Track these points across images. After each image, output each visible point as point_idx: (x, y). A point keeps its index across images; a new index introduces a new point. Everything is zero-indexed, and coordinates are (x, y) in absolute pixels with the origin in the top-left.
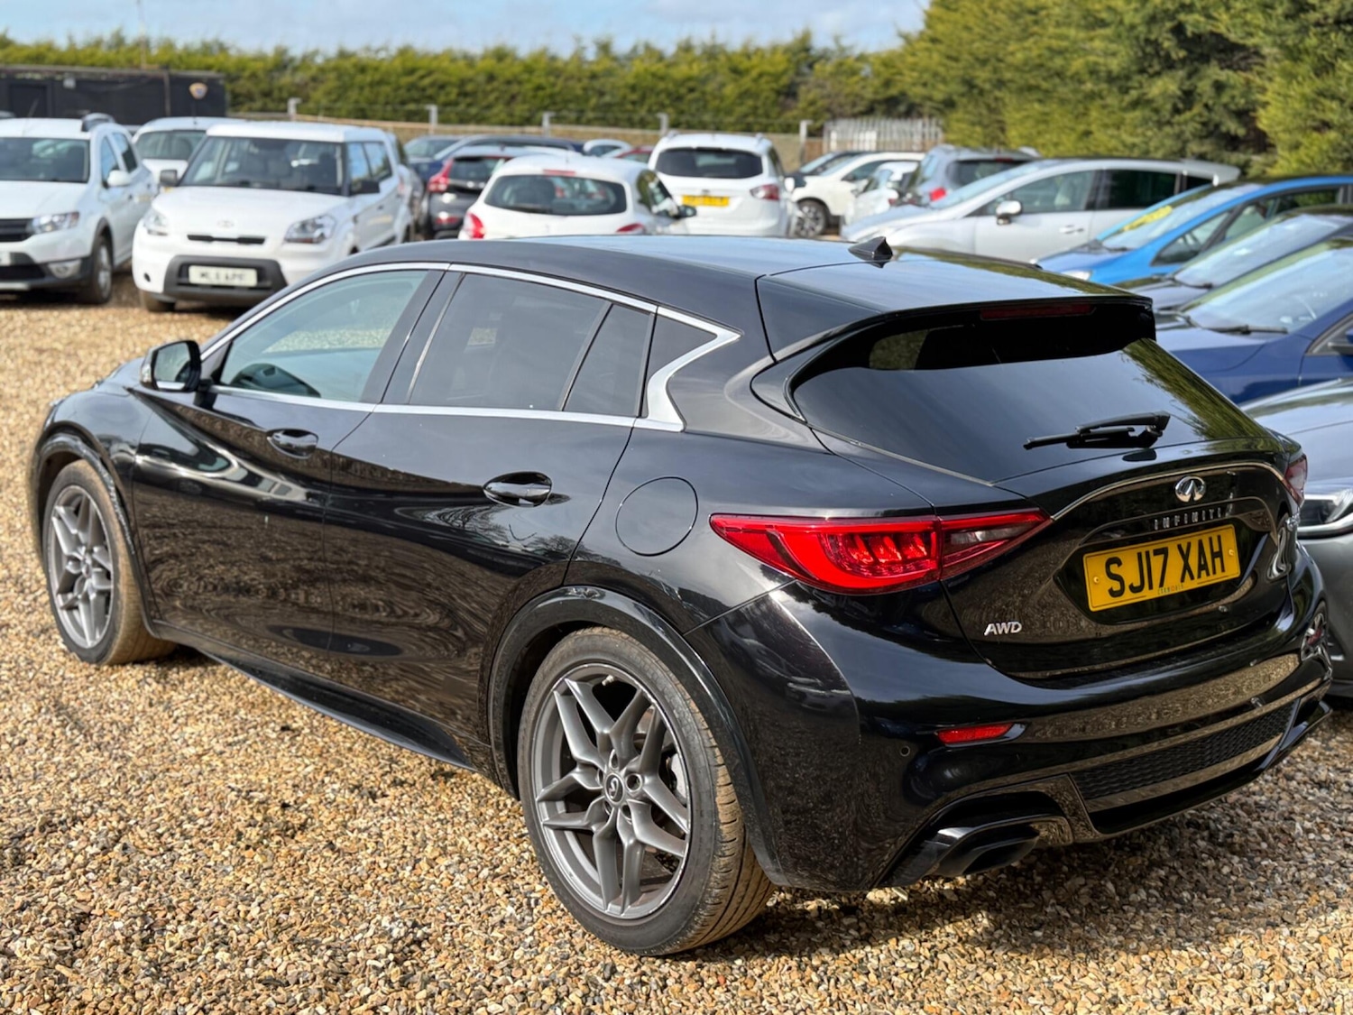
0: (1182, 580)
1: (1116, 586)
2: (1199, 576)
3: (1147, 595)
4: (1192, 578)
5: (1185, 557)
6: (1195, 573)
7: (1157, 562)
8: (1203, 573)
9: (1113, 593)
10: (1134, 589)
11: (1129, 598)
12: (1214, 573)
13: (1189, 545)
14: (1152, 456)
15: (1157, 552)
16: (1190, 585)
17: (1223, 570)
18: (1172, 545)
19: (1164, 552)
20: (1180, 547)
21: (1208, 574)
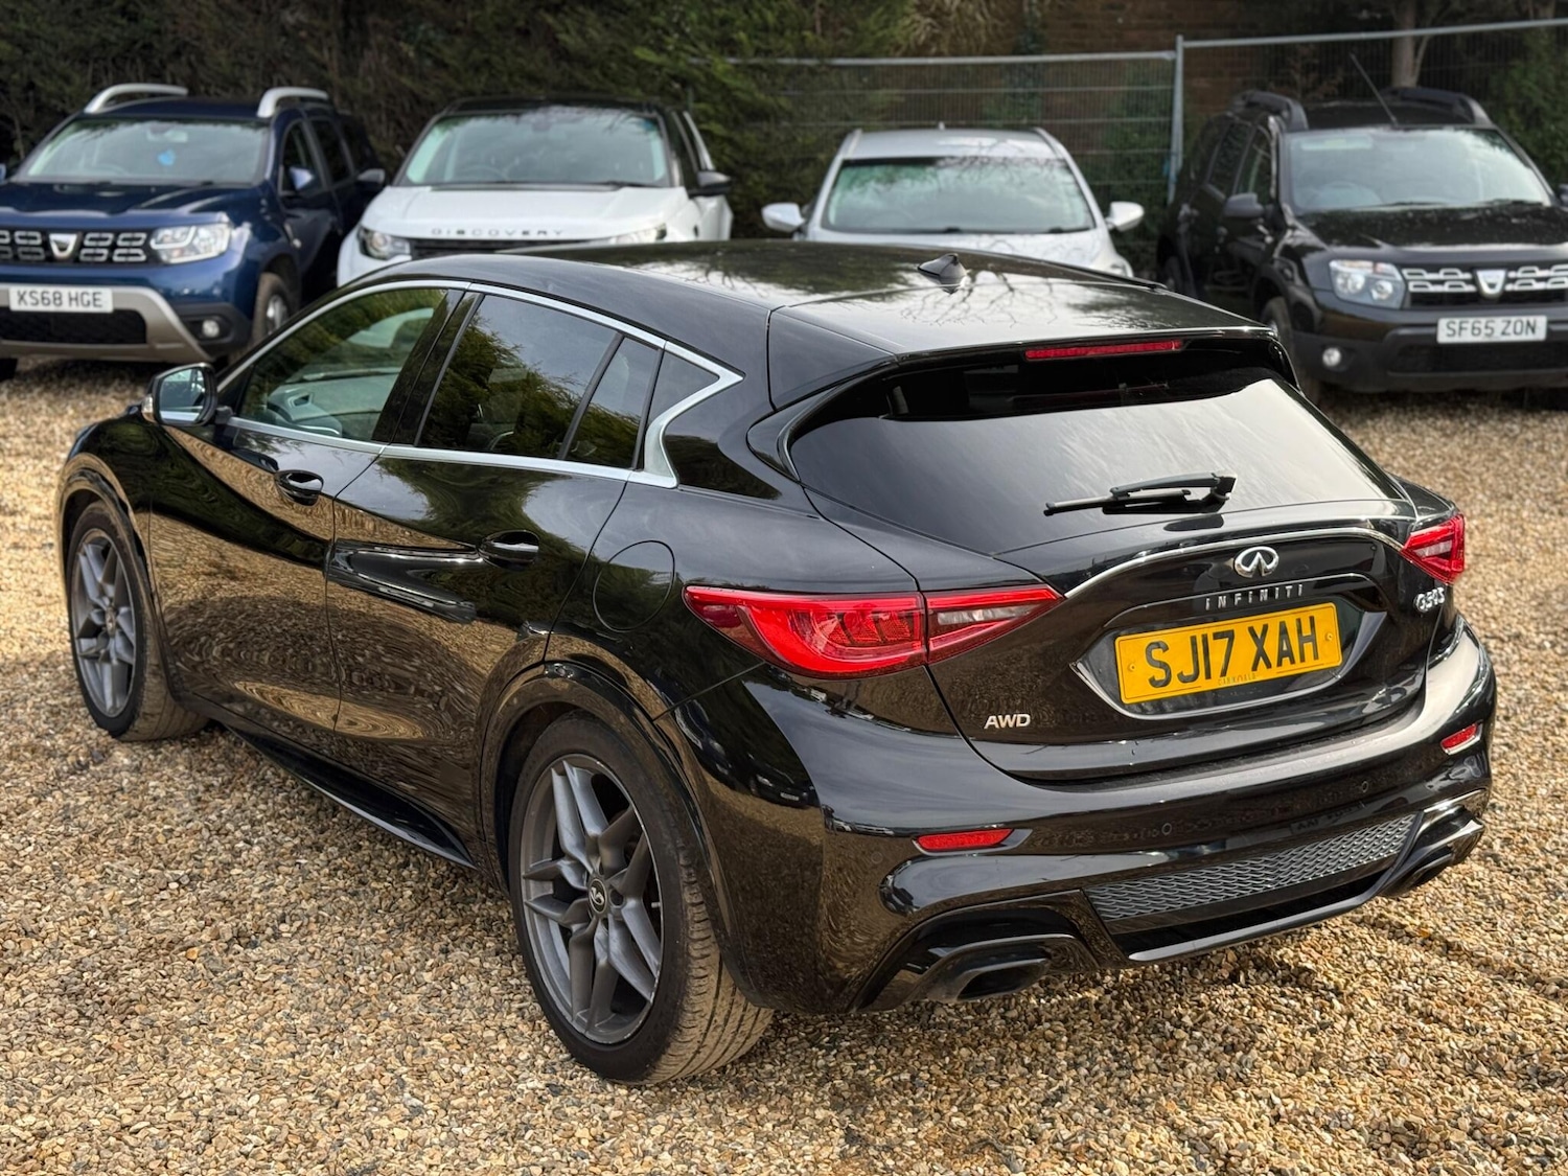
0: (1255, 668)
1: (1160, 675)
2: (1280, 664)
3: (1202, 685)
4: (1269, 665)
5: (1259, 641)
6: (1274, 660)
7: (1218, 649)
8: (1286, 660)
9: (1153, 682)
10: (1184, 679)
11: (1176, 688)
12: (1303, 659)
13: (1265, 628)
14: (1219, 522)
15: (1217, 636)
16: (1264, 674)
17: (1316, 657)
18: (1240, 627)
19: (1230, 635)
20: (1252, 631)
21: (1293, 661)
